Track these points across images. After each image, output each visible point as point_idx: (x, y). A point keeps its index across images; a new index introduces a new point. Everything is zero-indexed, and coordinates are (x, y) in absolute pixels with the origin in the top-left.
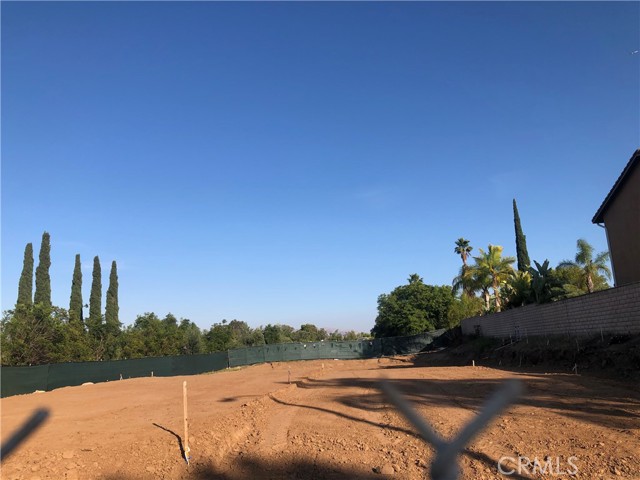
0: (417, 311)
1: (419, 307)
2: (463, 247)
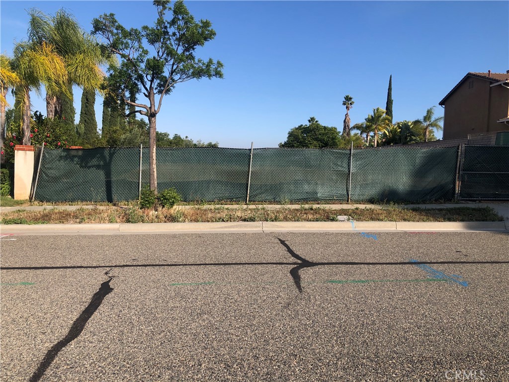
2: (348, 101)
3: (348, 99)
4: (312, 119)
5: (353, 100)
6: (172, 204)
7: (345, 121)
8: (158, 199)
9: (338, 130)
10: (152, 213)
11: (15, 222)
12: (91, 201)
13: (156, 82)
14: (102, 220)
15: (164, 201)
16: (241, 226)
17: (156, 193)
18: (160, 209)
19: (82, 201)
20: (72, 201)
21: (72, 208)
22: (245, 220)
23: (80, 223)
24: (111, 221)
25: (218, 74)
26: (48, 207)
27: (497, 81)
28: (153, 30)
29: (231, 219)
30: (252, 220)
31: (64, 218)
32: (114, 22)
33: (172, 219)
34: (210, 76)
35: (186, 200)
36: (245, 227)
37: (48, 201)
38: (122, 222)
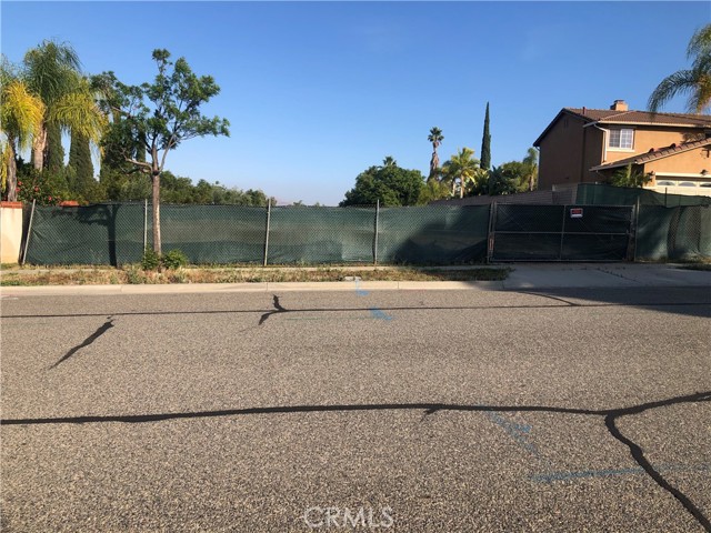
0: (391, 191)
1: (392, 187)
2: (436, 135)
3: (436, 132)
4: (389, 159)
5: (442, 134)
6: (177, 266)
7: (432, 162)
8: (162, 260)
9: (422, 175)
10: (155, 274)
11: (12, 284)
12: (90, 264)
13: (160, 137)
14: (103, 282)
15: (169, 262)
16: (245, 287)
17: (160, 254)
18: (164, 270)
19: (80, 263)
20: (69, 264)
21: (70, 271)
22: (250, 281)
23: (80, 284)
24: (112, 283)
25: (224, 132)
26: (42, 271)
27: (591, 120)
28: (154, 88)
29: (236, 280)
30: (257, 280)
31: (63, 280)
32: (113, 78)
33: (176, 280)
34: (215, 133)
35: (195, 263)
36: (250, 287)
37: (41, 264)
38: (125, 283)
